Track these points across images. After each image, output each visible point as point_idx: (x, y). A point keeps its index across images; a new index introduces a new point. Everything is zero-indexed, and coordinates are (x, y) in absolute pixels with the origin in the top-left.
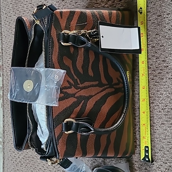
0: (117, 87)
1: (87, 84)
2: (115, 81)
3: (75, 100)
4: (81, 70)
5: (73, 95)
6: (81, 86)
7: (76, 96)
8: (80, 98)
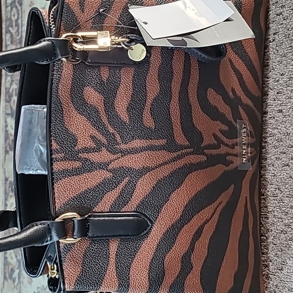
0: (214, 152)
1: (137, 143)
2: (208, 140)
3: (109, 175)
4: (124, 117)
5: (104, 166)
6: (123, 147)
7: (110, 167)
8: (120, 173)
